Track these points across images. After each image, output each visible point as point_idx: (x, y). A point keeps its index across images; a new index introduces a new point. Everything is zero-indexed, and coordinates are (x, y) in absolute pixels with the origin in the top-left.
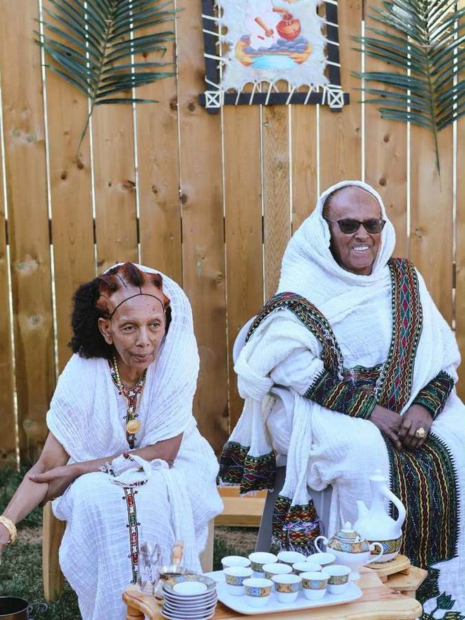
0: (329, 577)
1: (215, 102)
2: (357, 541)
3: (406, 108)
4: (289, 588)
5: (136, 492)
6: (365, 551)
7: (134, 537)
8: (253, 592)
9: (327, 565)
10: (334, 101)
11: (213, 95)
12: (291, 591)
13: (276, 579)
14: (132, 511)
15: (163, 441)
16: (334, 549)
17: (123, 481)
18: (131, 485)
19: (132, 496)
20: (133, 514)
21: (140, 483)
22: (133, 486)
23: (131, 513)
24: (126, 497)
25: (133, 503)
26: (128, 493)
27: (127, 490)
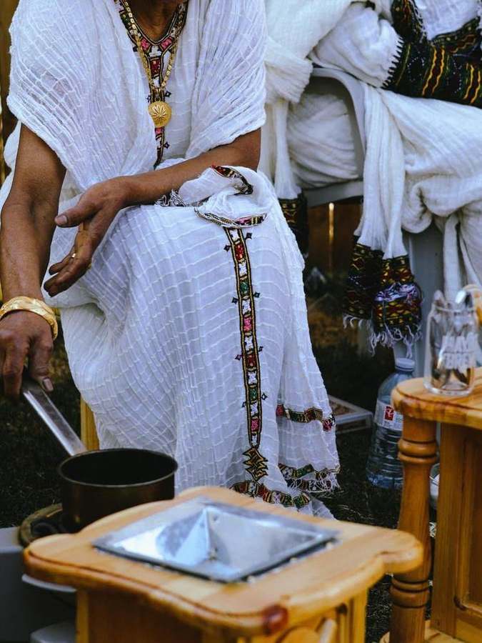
17: (222, 214)
18: (238, 223)
19: (241, 243)
20: (246, 277)
21: (256, 220)
22: (243, 224)
23: (241, 275)
24: (231, 246)
25: (244, 256)
26: (234, 239)
27: (231, 231)
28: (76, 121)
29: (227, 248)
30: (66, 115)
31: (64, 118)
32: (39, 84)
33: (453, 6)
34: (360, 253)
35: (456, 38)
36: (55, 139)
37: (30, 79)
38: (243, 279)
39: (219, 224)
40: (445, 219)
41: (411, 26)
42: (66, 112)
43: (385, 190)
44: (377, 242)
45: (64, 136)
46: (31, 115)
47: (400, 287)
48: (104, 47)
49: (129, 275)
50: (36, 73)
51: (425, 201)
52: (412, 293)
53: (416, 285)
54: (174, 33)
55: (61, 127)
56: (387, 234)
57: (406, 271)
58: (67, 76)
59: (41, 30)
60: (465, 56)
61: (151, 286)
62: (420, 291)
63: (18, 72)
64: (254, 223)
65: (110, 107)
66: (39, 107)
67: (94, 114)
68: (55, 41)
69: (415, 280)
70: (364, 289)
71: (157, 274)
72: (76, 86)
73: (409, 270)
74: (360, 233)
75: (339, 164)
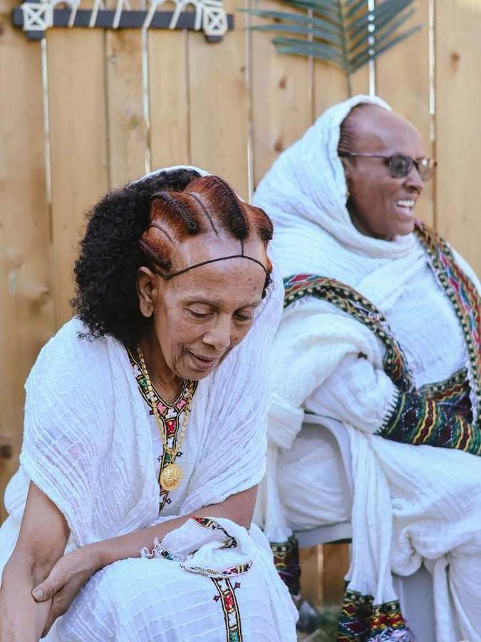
1: (39, 21)
3: (306, 36)
5: (238, 585)
10: (213, 25)
11: (35, 10)
14: (233, 621)
15: (239, 493)
17: (208, 567)
18: (225, 573)
19: (230, 593)
20: (236, 627)
21: (242, 568)
22: (230, 574)
23: (231, 626)
24: (221, 596)
25: (233, 606)
26: (223, 589)
27: (219, 582)
28: (87, 483)
29: (216, 599)
30: (78, 478)
31: (76, 481)
32: (54, 446)
33: (440, 359)
34: (350, 598)
35: (443, 388)
36: (66, 502)
37: (46, 440)
38: (232, 629)
39: (206, 575)
40: (434, 562)
41: (402, 376)
42: (79, 475)
43: (373, 535)
44: (367, 586)
45: (75, 500)
46: (45, 477)
47: (391, 632)
48: (118, 413)
49: (116, 623)
50: (52, 435)
51: (413, 543)
52: (404, 638)
53: (408, 629)
54: (188, 393)
55: (73, 490)
56: (377, 579)
57: (397, 616)
58: (82, 439)
59: (60, 393)
60: (452, 404)
61: (137, 633)
62: (413, 636)
63: (34, 431)
64: (241, 572)
65: (117, 470)
66: (52, 469)
67: (103, 474)
68: (74, 405)
69: (407, 625)
70: (356, 635)
71: (143, 622)
72: (90, 449)
73: (400, 615)
74: (351, 577)
75: (327, 507)
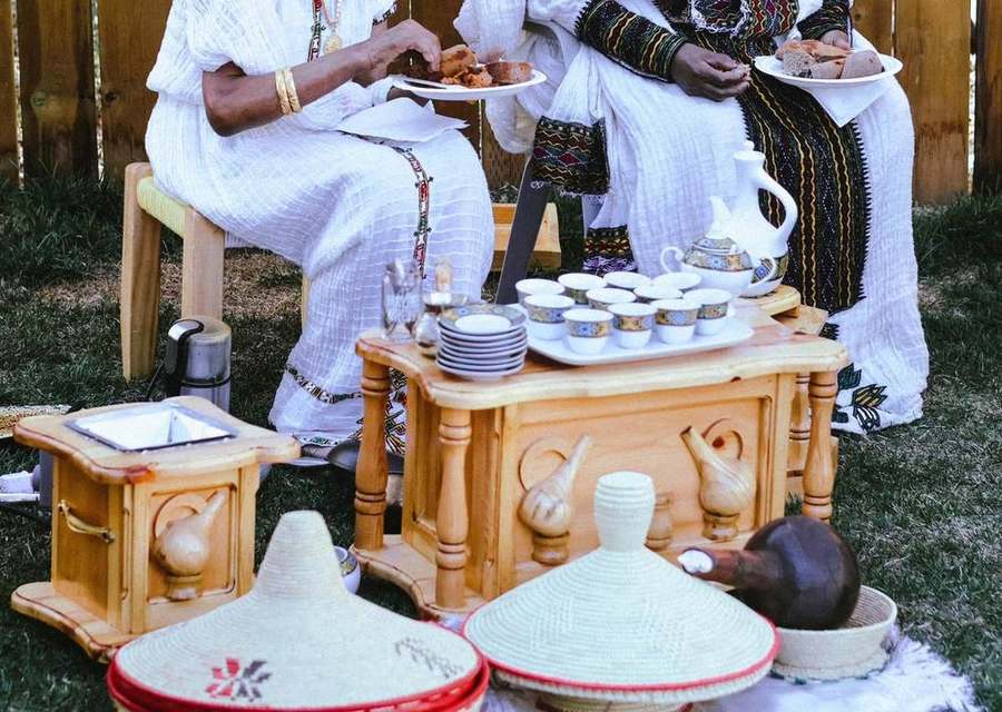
0: (699, 306)
2: (732, 252)
4: (639, 323)
6: (746, 269)
7: (419, 252)
8: (582, 330)
9: (690, 289)
12: (641, 329)
13: (614, 309)
14: (423, 209)
16: (696, 265)
